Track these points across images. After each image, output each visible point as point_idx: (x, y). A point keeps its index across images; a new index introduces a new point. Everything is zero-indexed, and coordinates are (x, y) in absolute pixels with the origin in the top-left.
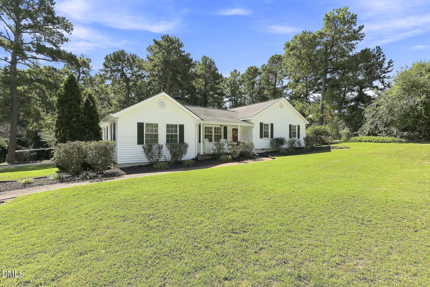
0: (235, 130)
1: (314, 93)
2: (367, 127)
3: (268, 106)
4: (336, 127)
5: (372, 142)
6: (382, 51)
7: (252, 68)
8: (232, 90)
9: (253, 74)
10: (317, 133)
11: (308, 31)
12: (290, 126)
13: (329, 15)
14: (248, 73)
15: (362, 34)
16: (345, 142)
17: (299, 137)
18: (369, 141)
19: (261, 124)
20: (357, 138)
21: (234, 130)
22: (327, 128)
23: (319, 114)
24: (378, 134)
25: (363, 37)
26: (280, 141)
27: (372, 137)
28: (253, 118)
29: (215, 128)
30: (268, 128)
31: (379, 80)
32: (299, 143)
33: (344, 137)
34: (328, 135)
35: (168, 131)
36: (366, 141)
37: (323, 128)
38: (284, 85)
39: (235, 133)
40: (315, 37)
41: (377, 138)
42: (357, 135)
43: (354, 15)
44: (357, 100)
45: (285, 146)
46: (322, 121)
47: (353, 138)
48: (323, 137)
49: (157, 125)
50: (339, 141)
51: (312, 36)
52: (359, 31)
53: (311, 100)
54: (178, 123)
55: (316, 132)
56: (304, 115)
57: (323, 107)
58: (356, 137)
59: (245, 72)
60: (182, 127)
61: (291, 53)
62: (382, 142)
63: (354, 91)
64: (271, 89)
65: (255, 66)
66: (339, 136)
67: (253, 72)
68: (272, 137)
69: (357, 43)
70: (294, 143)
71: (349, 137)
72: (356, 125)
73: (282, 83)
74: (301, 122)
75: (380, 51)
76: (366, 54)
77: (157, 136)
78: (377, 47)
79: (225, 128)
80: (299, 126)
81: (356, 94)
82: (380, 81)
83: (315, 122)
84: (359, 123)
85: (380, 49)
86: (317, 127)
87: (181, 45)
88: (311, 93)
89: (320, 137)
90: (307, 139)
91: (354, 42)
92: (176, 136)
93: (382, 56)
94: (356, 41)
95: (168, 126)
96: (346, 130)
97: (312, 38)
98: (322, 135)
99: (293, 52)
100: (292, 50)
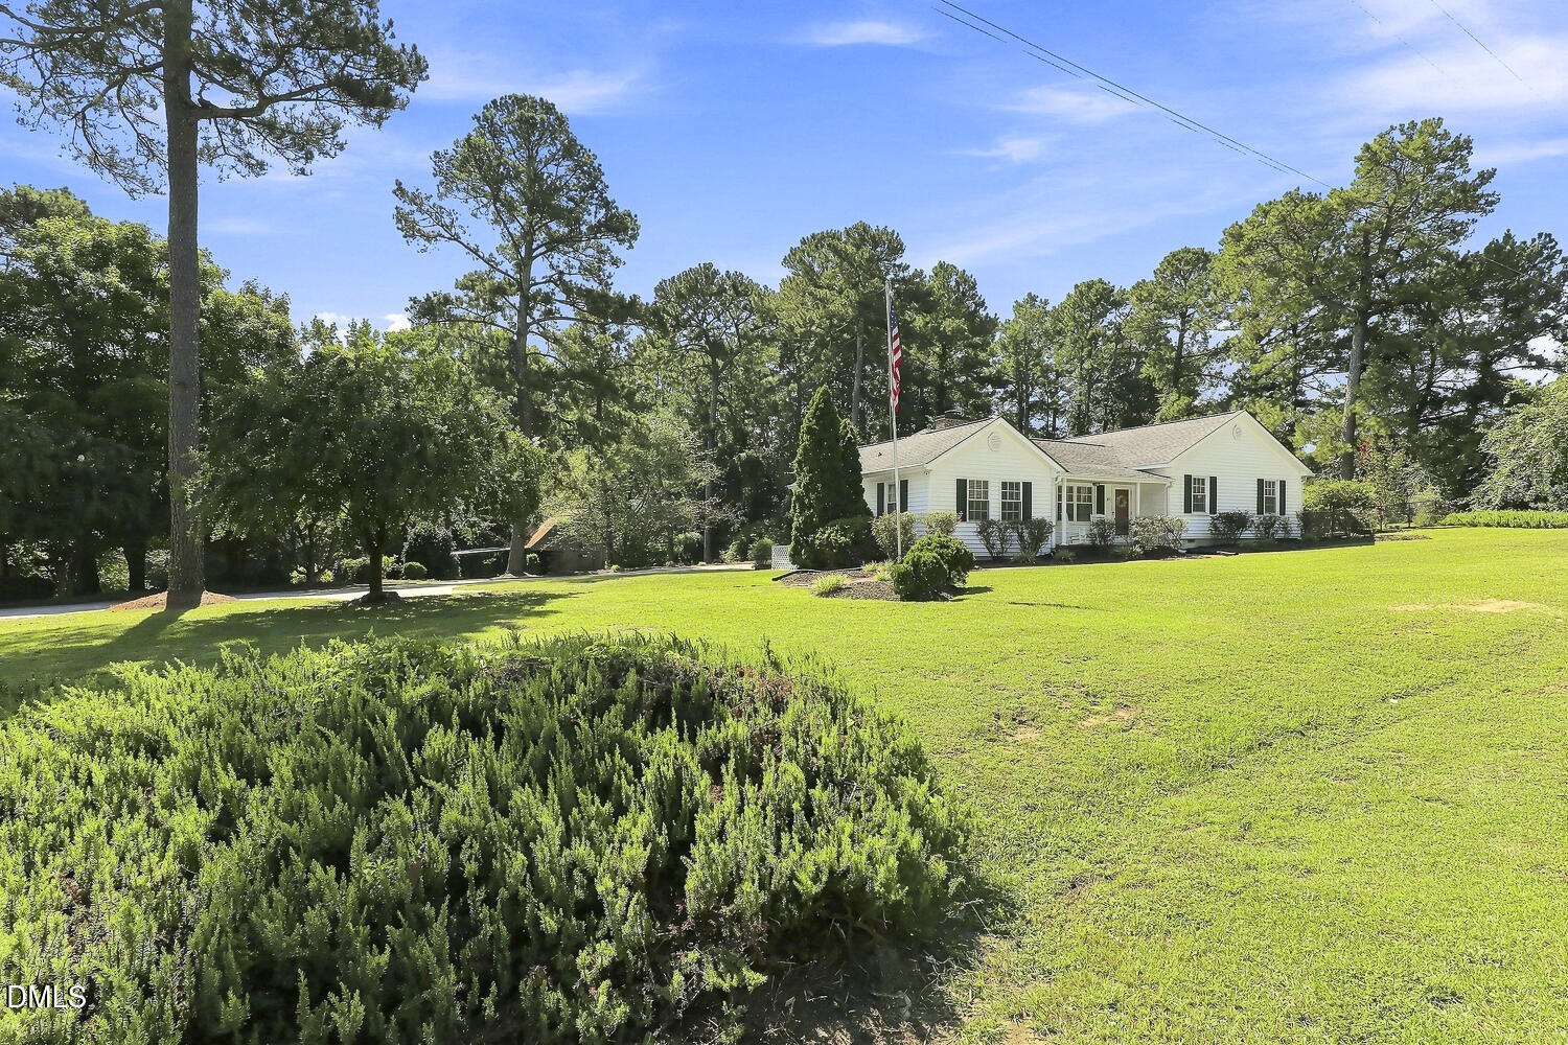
0: (1123, 495)
1: (1323, 369)
2: (1498, 482)
3: (1203, 434)
4: (1398, 484)
5: (1508, 526)
6: (1558, 248)
7: (1090, 286)
8: (1018, 363)
9: (1093, 306)
10: (1336, 502)
11: (1304, 192)
12: (1260, 482)
13: (1375, 147)
14: (1077, 306)
15: (1488, 195)
16: (1425, 526)
17: (1283, 512)
18: (1499, 525)
19: (1188, 478)
20: (1464, 516)
21: (1118, 492)
22: (1369, 487)
23: (1340, 444)
24: (1532, 505)
25: (1493, 203)
26: (1236, 521)
27: (1510, 513)
28: (1172, 464)
29: (1079, 489)
30: (1203, 489)
31: (1550, 335)
32: (1285, 528)
33: (1422, 516)
34: (1366, 504)
35: (1004, 496)
36: (1487, 525)
37: (1353, 486)
38: (1211, 346)
39: (1121, 502)
40: (1327, 212)
41: (1525, 515)
42: (1465, 507)
43: (1462, 139)
44: (1473, 396)
45: (1248, 534)
46: (1349, 468)
47: (1452, 517)
48: (1353, 511)
49: (986, 483)
50: (1407, 525)
51: (1318, 208)
52: (1479, 186)
53: (1312, 395)
54: (1021, 479)
55: (1332, 498)
56: (1290, 447)
57: (1353, 423)
58: (1461, 515)
59: (1064, 298)
60: (1028, 486)
61: (1249, 260)
62: (1538, 527)
63: (1465, 365)
64: (1168, 361)
65: (1100, 281)
66: (1406, 512)
67: (1098, 298)
68: (1213, 510)
69: (1474, 221)
70: (1273, 524)
71: (1438, 512)
72: (1463, 477)
73: (1206, 339)
74: (1287, 469)
75: (1553, 248)
76: (1503, 256)
77: (986, 505)
78: (1540, 235)
79: (1101, 490)
80: (1283, 484)
81: (1471, 377)
82: (1555, 336)
83: (1325, 467)
84: (1472, 472)
85: (1551, 241)
86: (1337, 485)
87: (897, 249)
88: (1309, 370)
89: (1347, 514)
90: (1306, 517)
91: (1460, 216)
92: (1017, 504)
93: (1558, 262)
94: (1472, 215)
95: (1004, 485)
96: (1432, 493)
97: (1319, 214)
98: (1351, 506)
99: (1253, 259)
100: (1249, 250)
